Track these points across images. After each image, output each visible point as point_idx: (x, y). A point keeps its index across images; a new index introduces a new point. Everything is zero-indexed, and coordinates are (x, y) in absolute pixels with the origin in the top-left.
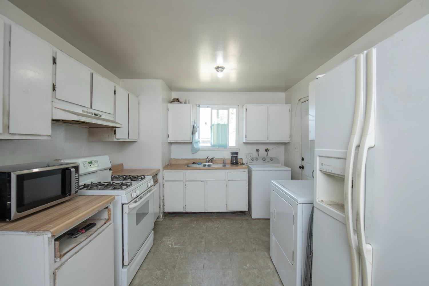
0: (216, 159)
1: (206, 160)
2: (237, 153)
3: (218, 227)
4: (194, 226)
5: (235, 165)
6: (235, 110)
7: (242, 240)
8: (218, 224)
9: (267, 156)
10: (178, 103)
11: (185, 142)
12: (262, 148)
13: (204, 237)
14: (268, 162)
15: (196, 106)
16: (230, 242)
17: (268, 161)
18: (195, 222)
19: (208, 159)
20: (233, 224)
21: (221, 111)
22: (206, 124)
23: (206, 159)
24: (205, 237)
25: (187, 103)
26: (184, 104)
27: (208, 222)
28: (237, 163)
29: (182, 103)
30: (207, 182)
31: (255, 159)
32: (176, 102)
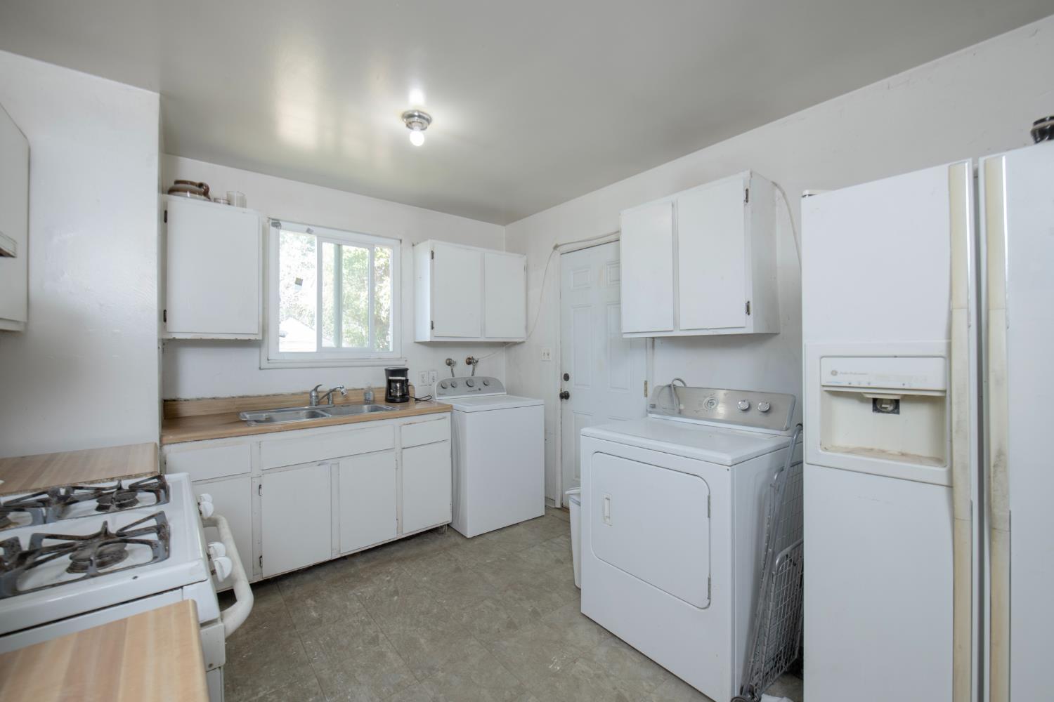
0: (347, 390)
1: (311, 396)
2: (403, 372)
3: (396, 592)
4: (314, 614)
5: (399, 405)
6: (388, 251)
7: (489, 603)
8: (389, 581)
9: (473, 375)
10: (205, 200)
11: (240, 337)
12: (460, 357)
13: (377, 637)
14: (480, 389)
15: (268, 221)
16: (464, 619)
17: (479, 387)
18: (309, 601)
19: (318, 392)
20: (430, 568)
21: (349, 251)
22: (301, 284)
23: (311, 393)
24: (381, 636)
25: (233, 205)
26: (222, 207)
27: (353, 587)
28: (405, 398)
29: (215, 200)
30: (338, 463)
31: (449, 384)
32: (188, 194)
